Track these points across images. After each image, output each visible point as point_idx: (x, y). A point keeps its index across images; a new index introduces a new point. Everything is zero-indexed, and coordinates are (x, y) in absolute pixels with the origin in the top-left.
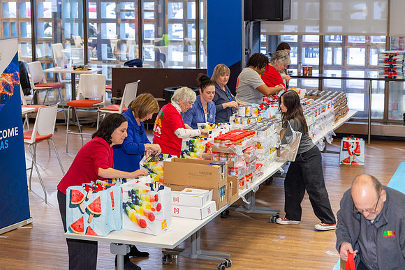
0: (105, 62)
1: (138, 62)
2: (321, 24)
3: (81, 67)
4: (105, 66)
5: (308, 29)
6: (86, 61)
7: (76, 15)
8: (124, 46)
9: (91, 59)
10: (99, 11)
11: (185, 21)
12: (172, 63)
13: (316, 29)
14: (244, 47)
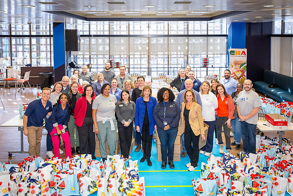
0: (18, 65)
1: (30, 65)
2: (90, 52)
3: (10, 67)
4: (18, 66)
5: (86, 53)
6: (12, 65)
7: (8, 50)
8: (25, 60)
9: (13, 64)
10: (16, 48)
11: (47, 51)
12: (42, 65)
13: (88, 53)
14: (66, 59)
